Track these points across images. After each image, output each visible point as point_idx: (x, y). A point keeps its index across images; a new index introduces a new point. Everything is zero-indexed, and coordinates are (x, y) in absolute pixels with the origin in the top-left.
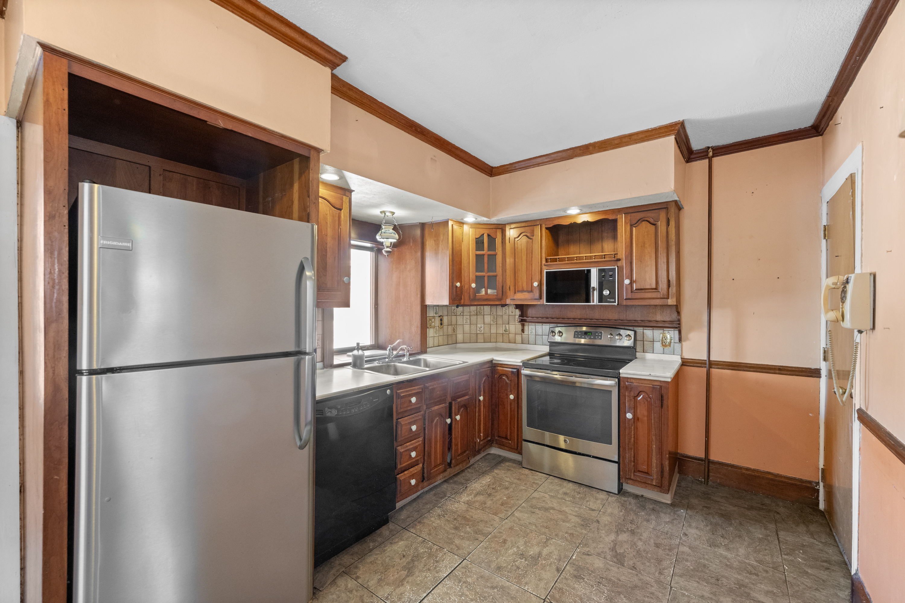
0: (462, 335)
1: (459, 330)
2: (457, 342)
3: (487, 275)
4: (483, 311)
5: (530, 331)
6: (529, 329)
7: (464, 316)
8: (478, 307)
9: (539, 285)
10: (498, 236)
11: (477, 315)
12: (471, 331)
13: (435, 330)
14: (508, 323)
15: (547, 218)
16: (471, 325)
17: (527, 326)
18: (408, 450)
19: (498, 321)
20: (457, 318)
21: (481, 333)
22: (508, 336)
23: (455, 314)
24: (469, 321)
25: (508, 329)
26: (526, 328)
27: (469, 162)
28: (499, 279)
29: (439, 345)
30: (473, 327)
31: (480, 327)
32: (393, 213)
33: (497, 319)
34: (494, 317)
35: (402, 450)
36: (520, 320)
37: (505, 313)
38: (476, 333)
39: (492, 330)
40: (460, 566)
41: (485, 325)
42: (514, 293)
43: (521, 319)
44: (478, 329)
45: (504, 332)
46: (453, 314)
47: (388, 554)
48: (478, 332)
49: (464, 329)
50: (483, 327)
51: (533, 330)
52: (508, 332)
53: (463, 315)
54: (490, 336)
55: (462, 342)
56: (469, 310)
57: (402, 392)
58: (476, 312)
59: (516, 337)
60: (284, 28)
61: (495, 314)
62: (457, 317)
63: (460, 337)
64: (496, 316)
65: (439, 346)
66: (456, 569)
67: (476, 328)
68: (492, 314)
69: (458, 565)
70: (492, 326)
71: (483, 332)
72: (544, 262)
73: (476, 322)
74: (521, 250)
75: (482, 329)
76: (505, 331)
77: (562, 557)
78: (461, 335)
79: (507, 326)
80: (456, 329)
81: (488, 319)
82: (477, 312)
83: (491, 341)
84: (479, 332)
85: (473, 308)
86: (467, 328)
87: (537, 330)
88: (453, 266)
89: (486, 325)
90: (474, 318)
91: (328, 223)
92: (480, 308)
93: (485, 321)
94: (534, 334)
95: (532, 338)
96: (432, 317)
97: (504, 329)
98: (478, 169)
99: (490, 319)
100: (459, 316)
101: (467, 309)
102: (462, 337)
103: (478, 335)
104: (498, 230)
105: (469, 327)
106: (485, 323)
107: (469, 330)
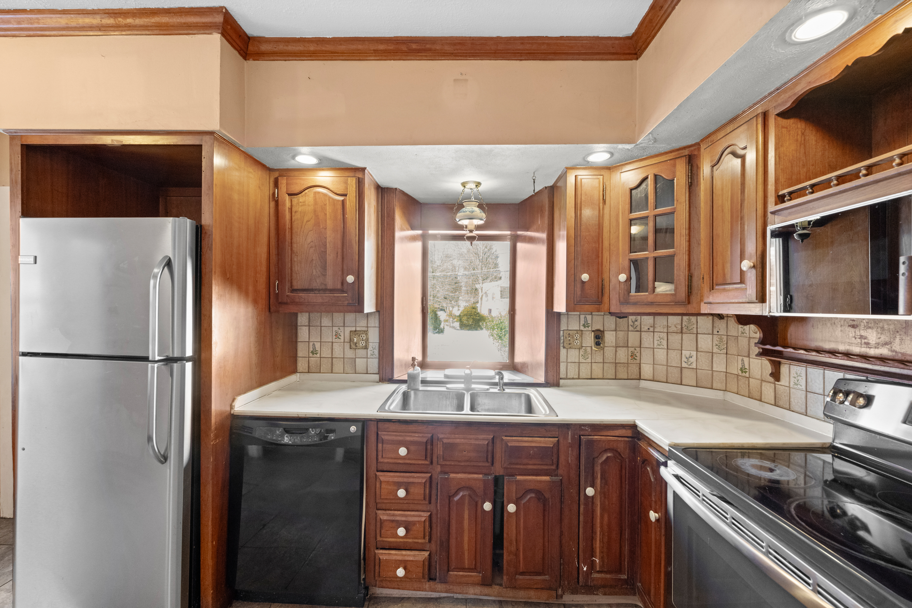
0: (652, 366)
1: (646, 357)
2: (642, 377)
3: (653, 255)
4: (695, 326)
5: (792, 380)
6: (792, 375)
7: (656, 334)
8: (685, 318)
10: (678, 174)
11: (682, 333)
12: (669, 361)
13: (581, 353)
14: (747, 354)
16: (670, 351)
17: (787, 366)
19: (729, 347)
20: (642, 337)
21: (690, 367)
22: (747, 382)
23: (638, 329)
24: (665, 343)
25: (747, 367)
26: (784, 369)
28: (681, 262)
29: (593, 377)
30: (674, 355)
31: (688, 356)
32: (478, 184)
33: (729, 345)
34: (721, 340)
35: (385, 518)
36: (761, 350)
37: (743, 333)
38: (679, 365)
39: (714, 365)
41: (699, 354)
42: (709, 290)
43: (762, 349)
44: (684, 359)
45: (740, 372)
46: (631, 328)
48: (684, 365)
49: (656, 356)
50: (694, 357)
51: (800, 378)
52: (747, 374)
53: (654, 332)
54: (710, 376)
55: (651, 378)
56: (665, 323)
58: (680, 327)
59: (763, 388)
61: (723, 332)
62: (643, 333)
63: (647, 370)
64: (725, 337)
65: (591, 379)
67: (679, 356)
68: (715, 332)
70: (715, 356)
71: (694, 366)
72: (772, 203)
73: (680, 345)
75: (693, 359)
76: (741, 370)
78: (649, 365)
79: (746, 360)
80: (638, 355)
81: (705, 342)
82: (682, 328)
83: (715, 386)
84: (687, 366)
85: (674, 320)
86: (661, 355)
87: (809, 380)
88: (576, 246)
89: (701, 353)
90: (675, 339)
91: (328, 214)
92: (689, 320)
93: (699, 346)
94: (804, 387)
95: (798, 397)
96: (575, 332)
97: (740, 366)
98: (606, 57)
99: (710, 343)
100: (645, 333)
101: (661, 321)
102: (652, 369)
103: (684, 371)
104: (678, 161)
105: (665, 353)
106: (699, 349)
107: (665, 360)
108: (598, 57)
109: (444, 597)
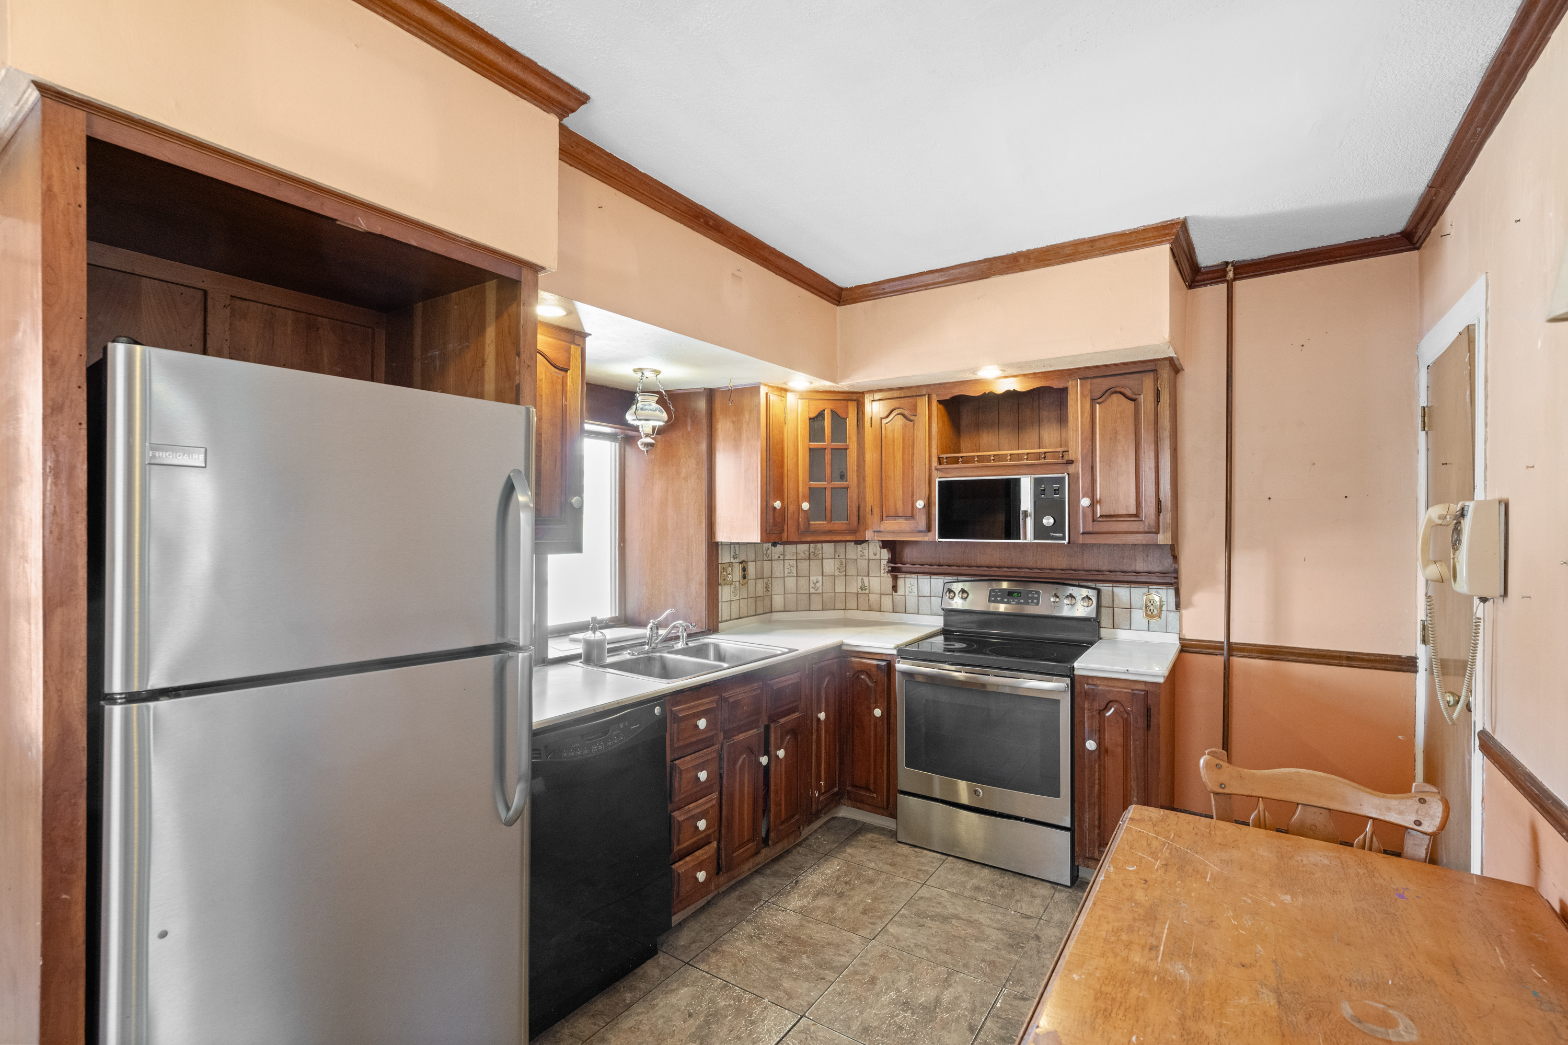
0: (782, 596)
1: (777, 587)
2: (773, 610)
3: (830, 486)
4: (820, 552)
5: (907, 589)
6: (907, 586)
7: (786, 561)
8: (812, 545)
9: (927, 506)
10: (850, 415)
11: (809, 559)
12: (799, 588)
13: (733, 589)
14: (867, 574)
15: (940, 384)
16: (799, 578)
17: (903, 579)
18: (693, 816)
19: (848, 570)
20: (773, 566)
21: (817, 592)
22: (867, 598)
23: (770, 558)
24: (794, 570)
25: (867, 584)
26: (900, 582)
27: (800, 280)
28: (853, 493)
29: (741, 616)
30: (803, 581)
31: (815, 582)
32: (657, 372)
33: (847, 567)
34: (841, 562)
35: (681, 819)
36: (890, 568)
37: (862, 557)
38: (808, 592)
39: (837, 588)
40: (795, 1028)
41: (824, 578)
42: (879, 521)
43: (892, 567)
44: (812, 585)
45: (860, 590)
46: (765, 558)
47: (660, 1013)
48: (812, 591)
49: (786, 586)
50: (820, 582)
51: (913, 587)
52: (867, 591)
53: (784, 560)
54: (833, 598)
55: (782, 609)
56: (795, 551)
57: (681, 710)
58: (807, 553)
59: (882, 600)
60: (477, 45)
61: (842, 556)
62: (774, 562)
63: (778, 601)
64: (844, 561)
65: (739, 618)
66: (788, 1036)
67: (807, 582)
68: (837, 557)
69: (792, 1028)
70: (837, 578)
71: (820, 591)
72: (935, 463)
73: (808, 572)
74: (894, 441)
75: (819, 585)
76: (861, 588)
77: (978, 1005)
78: (780, 596)
79: (866, 579)
80: (770, 586)
81: (830, 566)
82: (809, 554)
83: (836, 608)
84: (814, 591)
85: (802, 548)
86: (791, 583)
87: (920, 587)
88: (768, 471)
89: (826, 578)
90: (804, 565)
91: (544, 395)
92: (816, 548)
93: (824, 570)
94: (916, 594)
95: (912, 602)
96: (728, 565)
97: (860, 585)
98: (816, 292)
99: (833, 567)
100: (776, 562)
101: (790, 549)
102: (783, 599)
103: (812, 596)
104: (850, 403)
105: (795, 581)
106: (825, 574)
107: (795, 588)
108: (820, 294)
109: (712, 899)
